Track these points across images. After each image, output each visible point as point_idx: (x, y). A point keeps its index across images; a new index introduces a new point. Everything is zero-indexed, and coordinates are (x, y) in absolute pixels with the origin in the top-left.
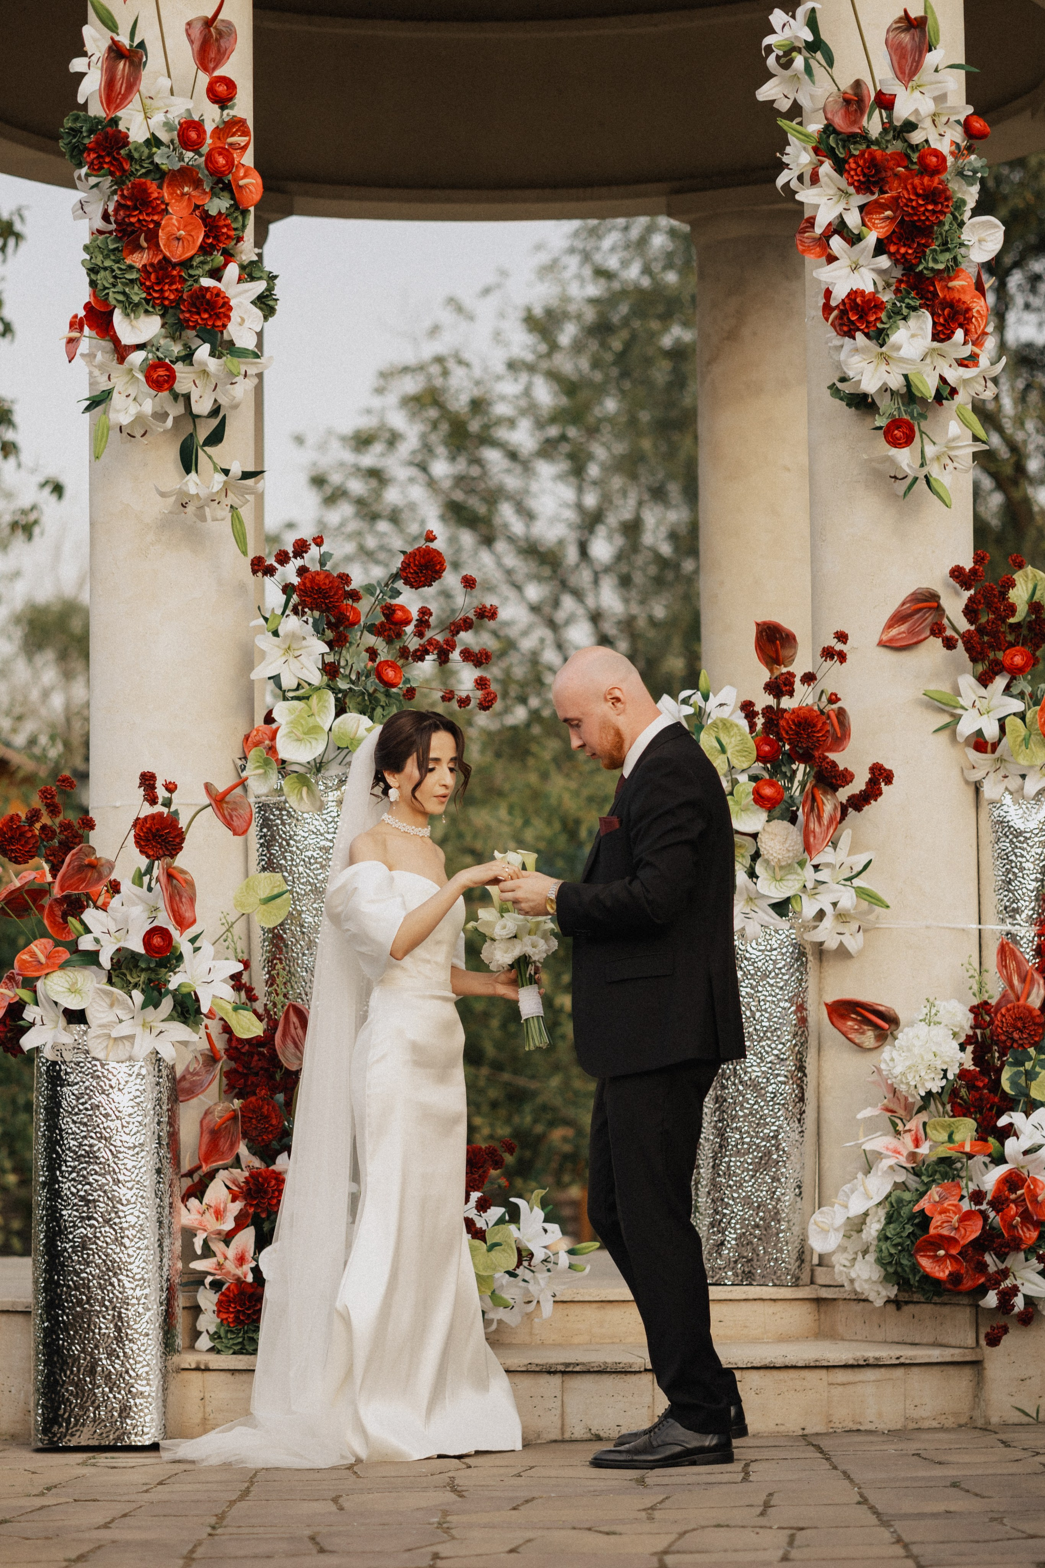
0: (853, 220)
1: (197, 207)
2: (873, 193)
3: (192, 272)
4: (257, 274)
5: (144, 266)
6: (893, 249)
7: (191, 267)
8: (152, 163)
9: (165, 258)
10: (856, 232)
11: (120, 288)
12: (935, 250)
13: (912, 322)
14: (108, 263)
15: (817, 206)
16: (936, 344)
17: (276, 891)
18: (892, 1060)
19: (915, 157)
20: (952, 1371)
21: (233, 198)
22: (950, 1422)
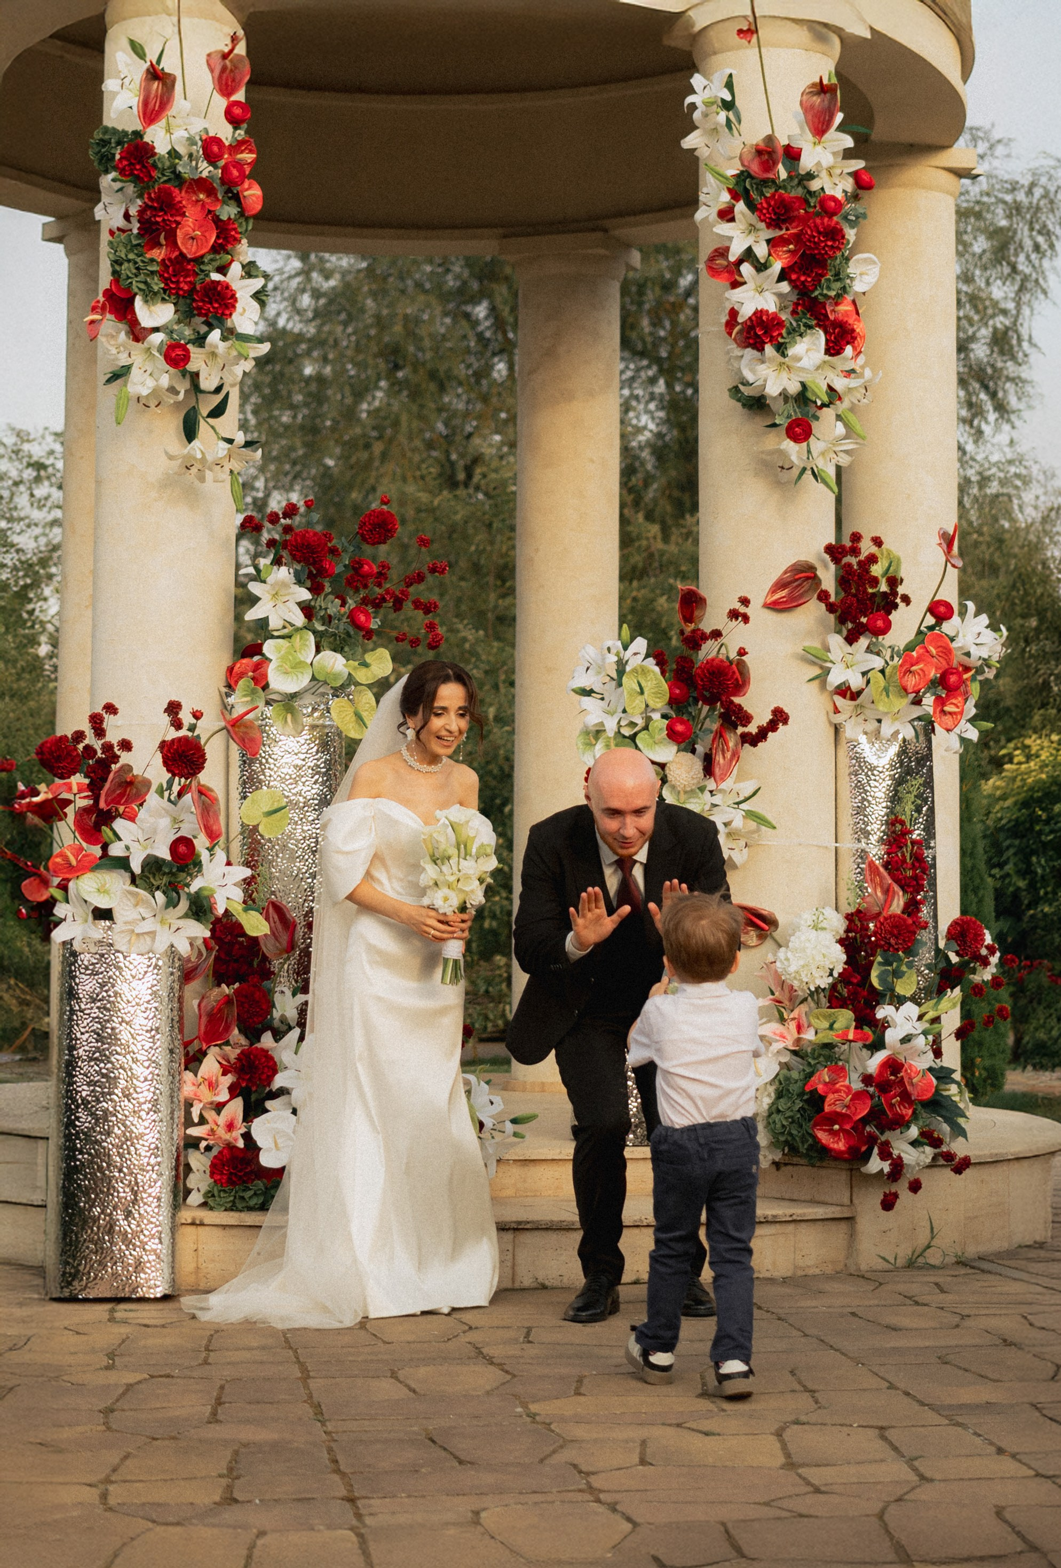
0: (761, 251)
1: (210, 212)
2: (781, 229)
3: (203, 267)
4: (254, 273)
5: (163, 260)
6: (794, 277)
7: (203, 263)
8: (174, 172)
9: (182, 255)
10: (762, 261)
11: (141, 278)
12: (829, 280)
13: (806, 339)
14: (131, 256)
15: (730, 239)
16: (827, 358)
17: (276, 806)
18: (787, 959)
19: (812, 201)
20: (833, 1226)
21: (239, 204)
22: (829, 1270)
